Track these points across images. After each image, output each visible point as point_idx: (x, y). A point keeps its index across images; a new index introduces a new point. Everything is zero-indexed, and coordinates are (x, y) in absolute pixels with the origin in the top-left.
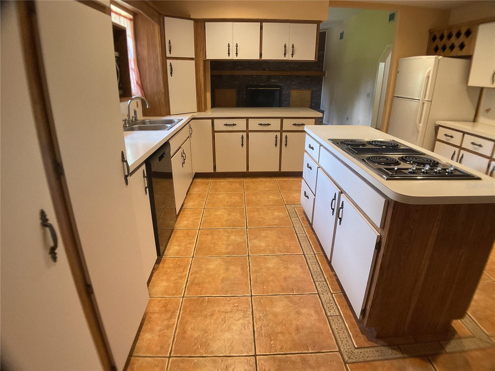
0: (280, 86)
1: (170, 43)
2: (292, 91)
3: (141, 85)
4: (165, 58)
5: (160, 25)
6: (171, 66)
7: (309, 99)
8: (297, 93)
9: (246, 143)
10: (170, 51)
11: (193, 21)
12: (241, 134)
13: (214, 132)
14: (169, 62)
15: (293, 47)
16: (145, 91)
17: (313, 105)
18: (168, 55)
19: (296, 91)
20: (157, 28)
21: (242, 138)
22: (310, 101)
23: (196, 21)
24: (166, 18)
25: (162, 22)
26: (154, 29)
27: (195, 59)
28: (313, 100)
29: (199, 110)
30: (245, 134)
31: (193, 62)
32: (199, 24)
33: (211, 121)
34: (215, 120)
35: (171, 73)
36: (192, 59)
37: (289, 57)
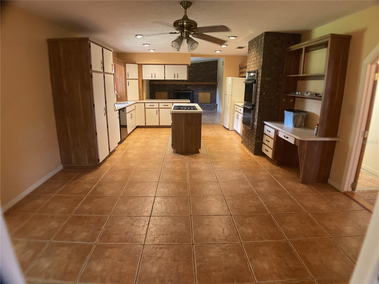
0: (192, 91)
1: (128, 73)
2: (200, 93)
4: (126, 79)
5: (124, 67)
6: (128, 82)
7: (210, 97)
8: (202, 94)
9: (158, 113)
10: (128, 76)
11: (137, 65)
12: (156, 109)
13: (145, 108)
14: (127, 80)
15: (178, 75)
16: (118, 92)
17: (212, 101)
18: (127, 78)
19: (202, 93)
20: (123, 68)
21: (157, 111)
22: (210, 99)
23: (139, 64)
24: (126, 64)
25: (125, 66)
26: (122, 68)
27: (139, 79)
28: (212, 98)
29: (140, 100)
30: (158, 109)
31: (138, 80)
32: (140, 66)
33: (144, 104)
34: (145, 103)
35: (128, 85)
36: (137, 79)
37: (176, 79)
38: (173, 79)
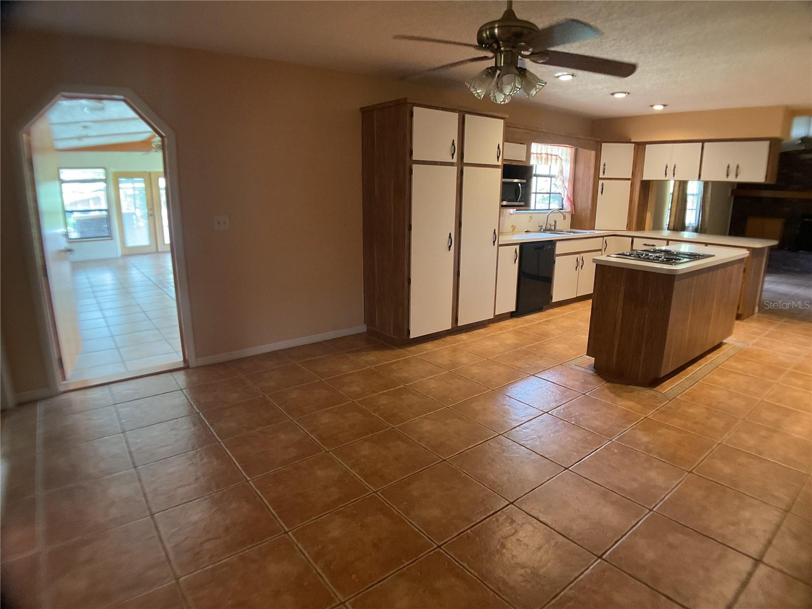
1: (604, 165)
3: (572, 201)
4: (597, 178)
5: (597, 150)
6: (602, 185)
10: (604, 172)
11: (633, 144)
14: (601, 182)
15: (738, 167)
16: (576, 207)
18: (601, 176)
23: (636, 144)
24: (603, 144)
25: (599, 148)
26: (589, 155)
27: (632, 180)
29: (629, 228)
31: (629, 182)
32: (640, 147)
33: (631, 239)
34: (635, 239)
35: (602, 192)
36: (628, 179)
37: (732, 178)
38: (723, 178)
